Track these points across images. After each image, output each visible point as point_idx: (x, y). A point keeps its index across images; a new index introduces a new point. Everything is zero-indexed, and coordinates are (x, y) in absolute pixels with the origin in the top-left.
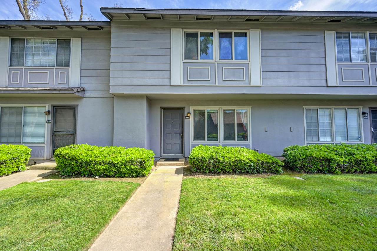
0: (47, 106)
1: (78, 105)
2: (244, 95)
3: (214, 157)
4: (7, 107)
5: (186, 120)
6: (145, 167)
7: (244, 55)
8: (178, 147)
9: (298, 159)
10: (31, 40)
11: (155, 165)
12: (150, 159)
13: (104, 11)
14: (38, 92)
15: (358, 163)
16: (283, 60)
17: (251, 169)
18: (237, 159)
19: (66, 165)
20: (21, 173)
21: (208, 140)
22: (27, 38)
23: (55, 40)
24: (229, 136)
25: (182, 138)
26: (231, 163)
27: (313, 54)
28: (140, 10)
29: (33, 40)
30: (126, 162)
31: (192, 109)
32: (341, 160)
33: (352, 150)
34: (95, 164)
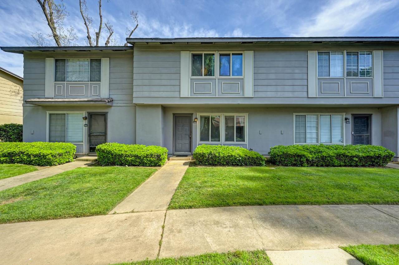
0: (84, 113)
1: (108, 112)
2: (239, 104)
3: (212, 153)
4: (54, 114)
5: (194, 124)
6: (160, 159)
7: (239, 72)
8: (188, 146)
9: (277, 155)
10: (70, 60)
11: (169, 160)
12: (165, 154)
13: (129, 41)
14: (79, 103)
15: (323, 158)
16: (273, 76)
17: (240, 162)
18: (229, 154)
19: (104, 157)
20: (71, 163)
21: (211, 141)
22: (67, 58)
23: (88, 60)
24: (229, 138)
25: (190, 139)
26: (225, 158)
27: (297, 71)
28: (156, 39)
29: (71, 60)
30: (147, 155)
31: (199, 115)
32: (310, 156)
33: (321, 149)
34: (125, 157)
